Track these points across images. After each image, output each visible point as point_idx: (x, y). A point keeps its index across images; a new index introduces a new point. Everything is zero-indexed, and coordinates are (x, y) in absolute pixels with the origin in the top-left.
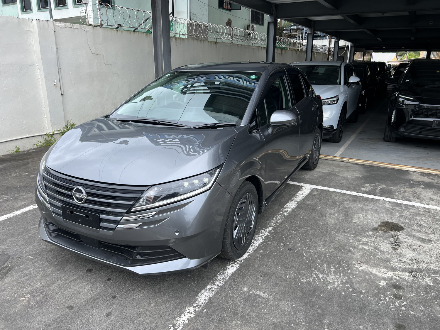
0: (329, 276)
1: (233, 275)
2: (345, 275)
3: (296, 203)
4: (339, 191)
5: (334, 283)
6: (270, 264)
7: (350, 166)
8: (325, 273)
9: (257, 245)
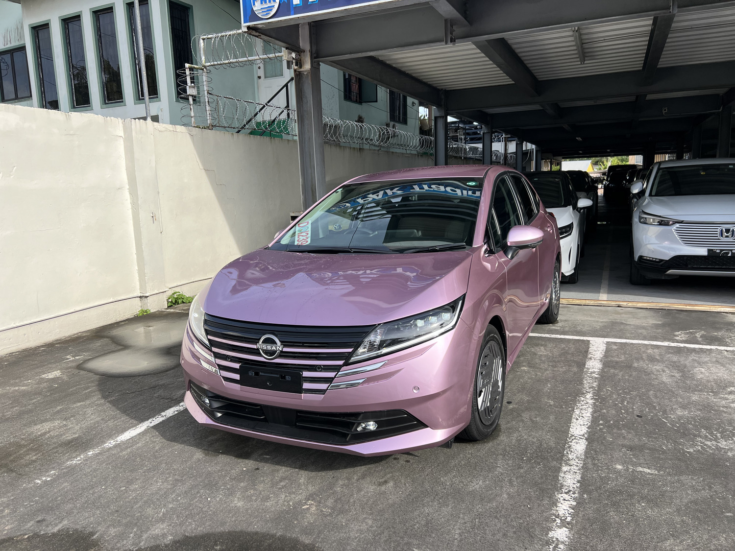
0: (719, 442)
1: (586, 452)
3: (599, 361)
4: (646, 342)
5: (731, 450)
6: (627, 435)
7: (633, 311)
8: (711, 440)
9: (589, 415)
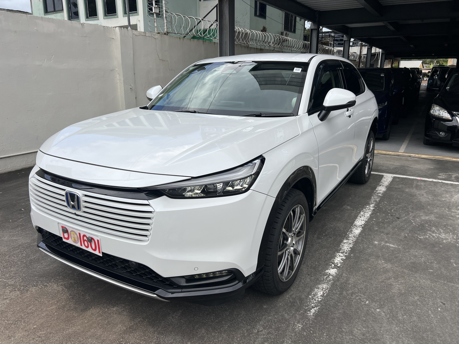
0: (440, 235)
1: (360, 234)
2: (454, 234)
3: (385, 187)
4: (419, 178)
5: (446, 239)
6: (387, 227)
7: (417, 160)
8: (436, 233)
9: (368, 215)
